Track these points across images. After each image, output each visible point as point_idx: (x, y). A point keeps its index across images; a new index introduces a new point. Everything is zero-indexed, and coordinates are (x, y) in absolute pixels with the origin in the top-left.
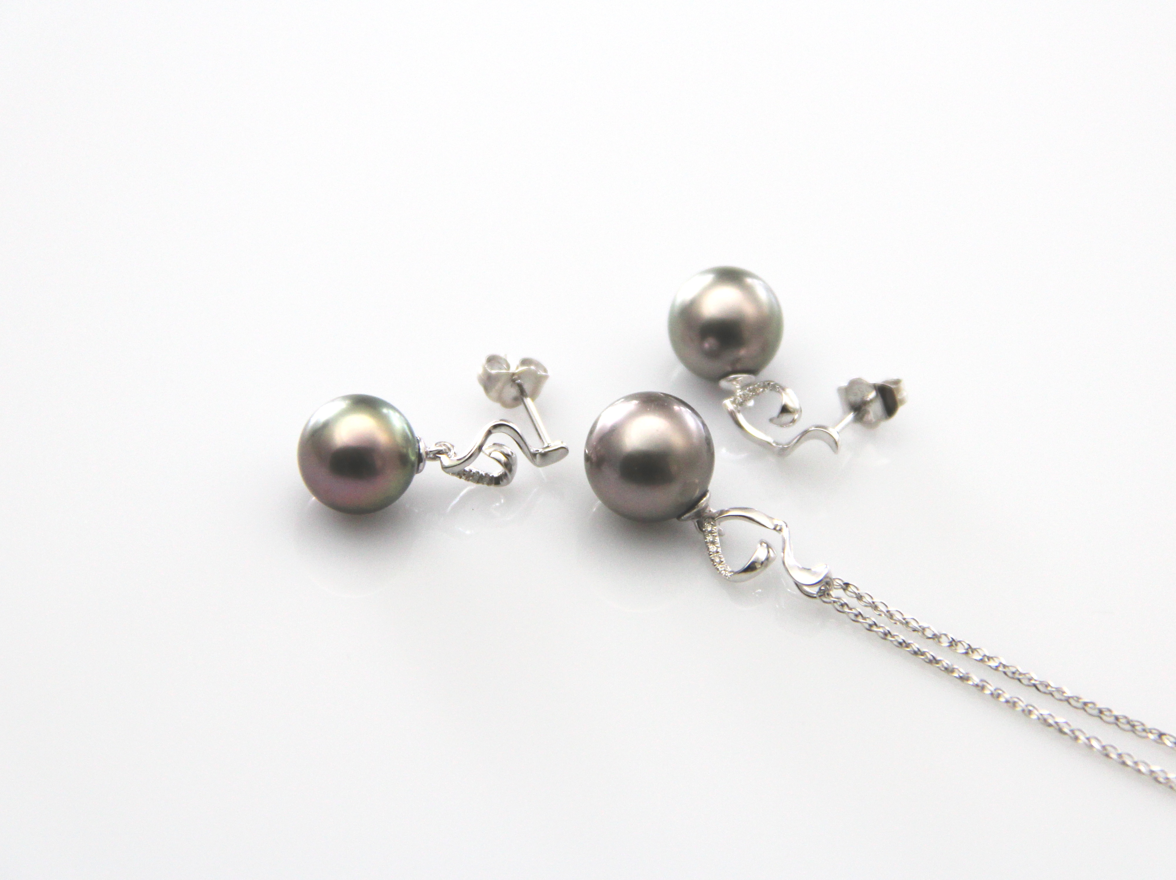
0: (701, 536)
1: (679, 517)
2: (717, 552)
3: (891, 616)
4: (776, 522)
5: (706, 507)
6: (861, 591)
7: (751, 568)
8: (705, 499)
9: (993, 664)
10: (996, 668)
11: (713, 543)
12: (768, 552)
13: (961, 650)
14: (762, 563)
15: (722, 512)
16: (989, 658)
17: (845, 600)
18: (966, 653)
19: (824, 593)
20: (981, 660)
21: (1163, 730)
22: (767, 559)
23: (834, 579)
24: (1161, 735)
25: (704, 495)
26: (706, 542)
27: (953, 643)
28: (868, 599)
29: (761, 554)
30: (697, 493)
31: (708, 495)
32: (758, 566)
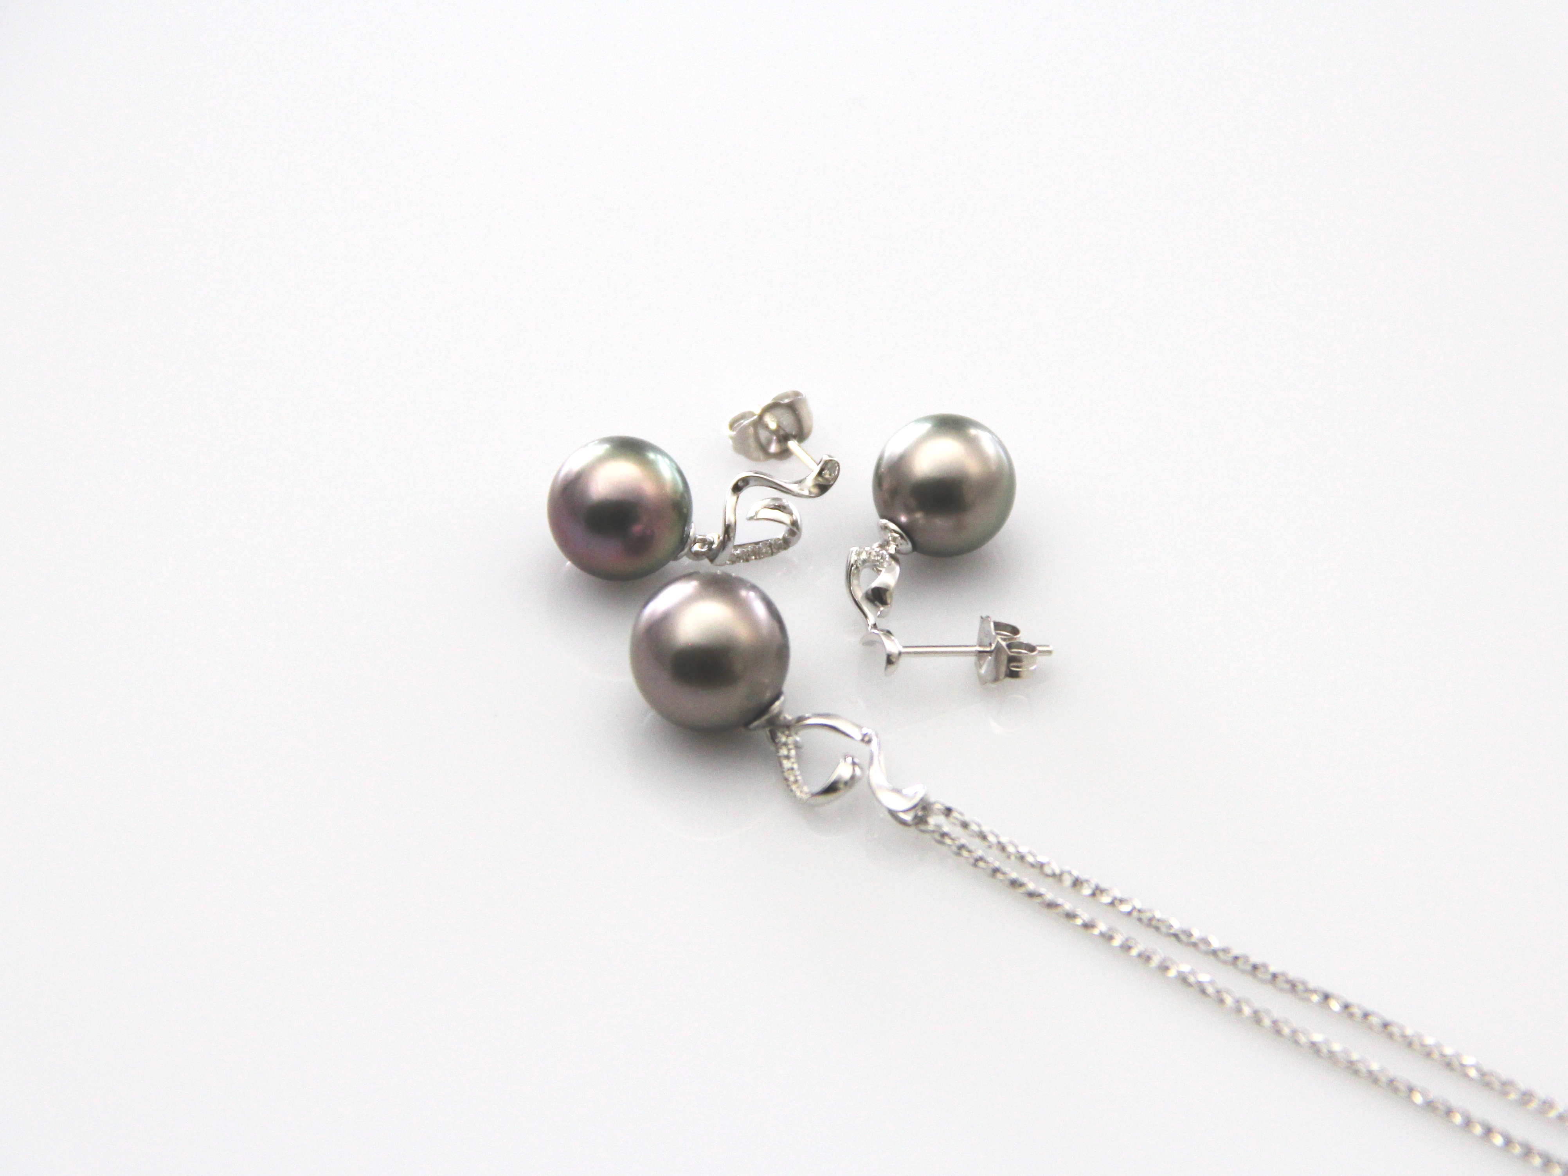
0: (773, 748)
1: (747, 725)
2: (792, 769)
3: (1003, 848)
4: (865, 731)
5: (780, 713)
6: (967, 818)
7: (831, 789)
8: (777, 703)
9: (1125, 908)
10: (1129, 913)
11: (788, 757)
12: (854, 770)
13: (1087, 891)
14: (846, 783)
15: (800, 719)
16: (1121, 901)
17: (946, 829)
18: (1093, 894)
19: (920, 821)
20: (1112, 904)
21: (1329, 989)
22: (853, 778)
23: (935, 803)
24: (1326, 997)
25: (777, 697)
26: (779, 757)
27: (1077, 883)
28: (974, 827)
29: (844, 771)
30: (768, 695)
31: (782, 698)
32: (841, 786)
